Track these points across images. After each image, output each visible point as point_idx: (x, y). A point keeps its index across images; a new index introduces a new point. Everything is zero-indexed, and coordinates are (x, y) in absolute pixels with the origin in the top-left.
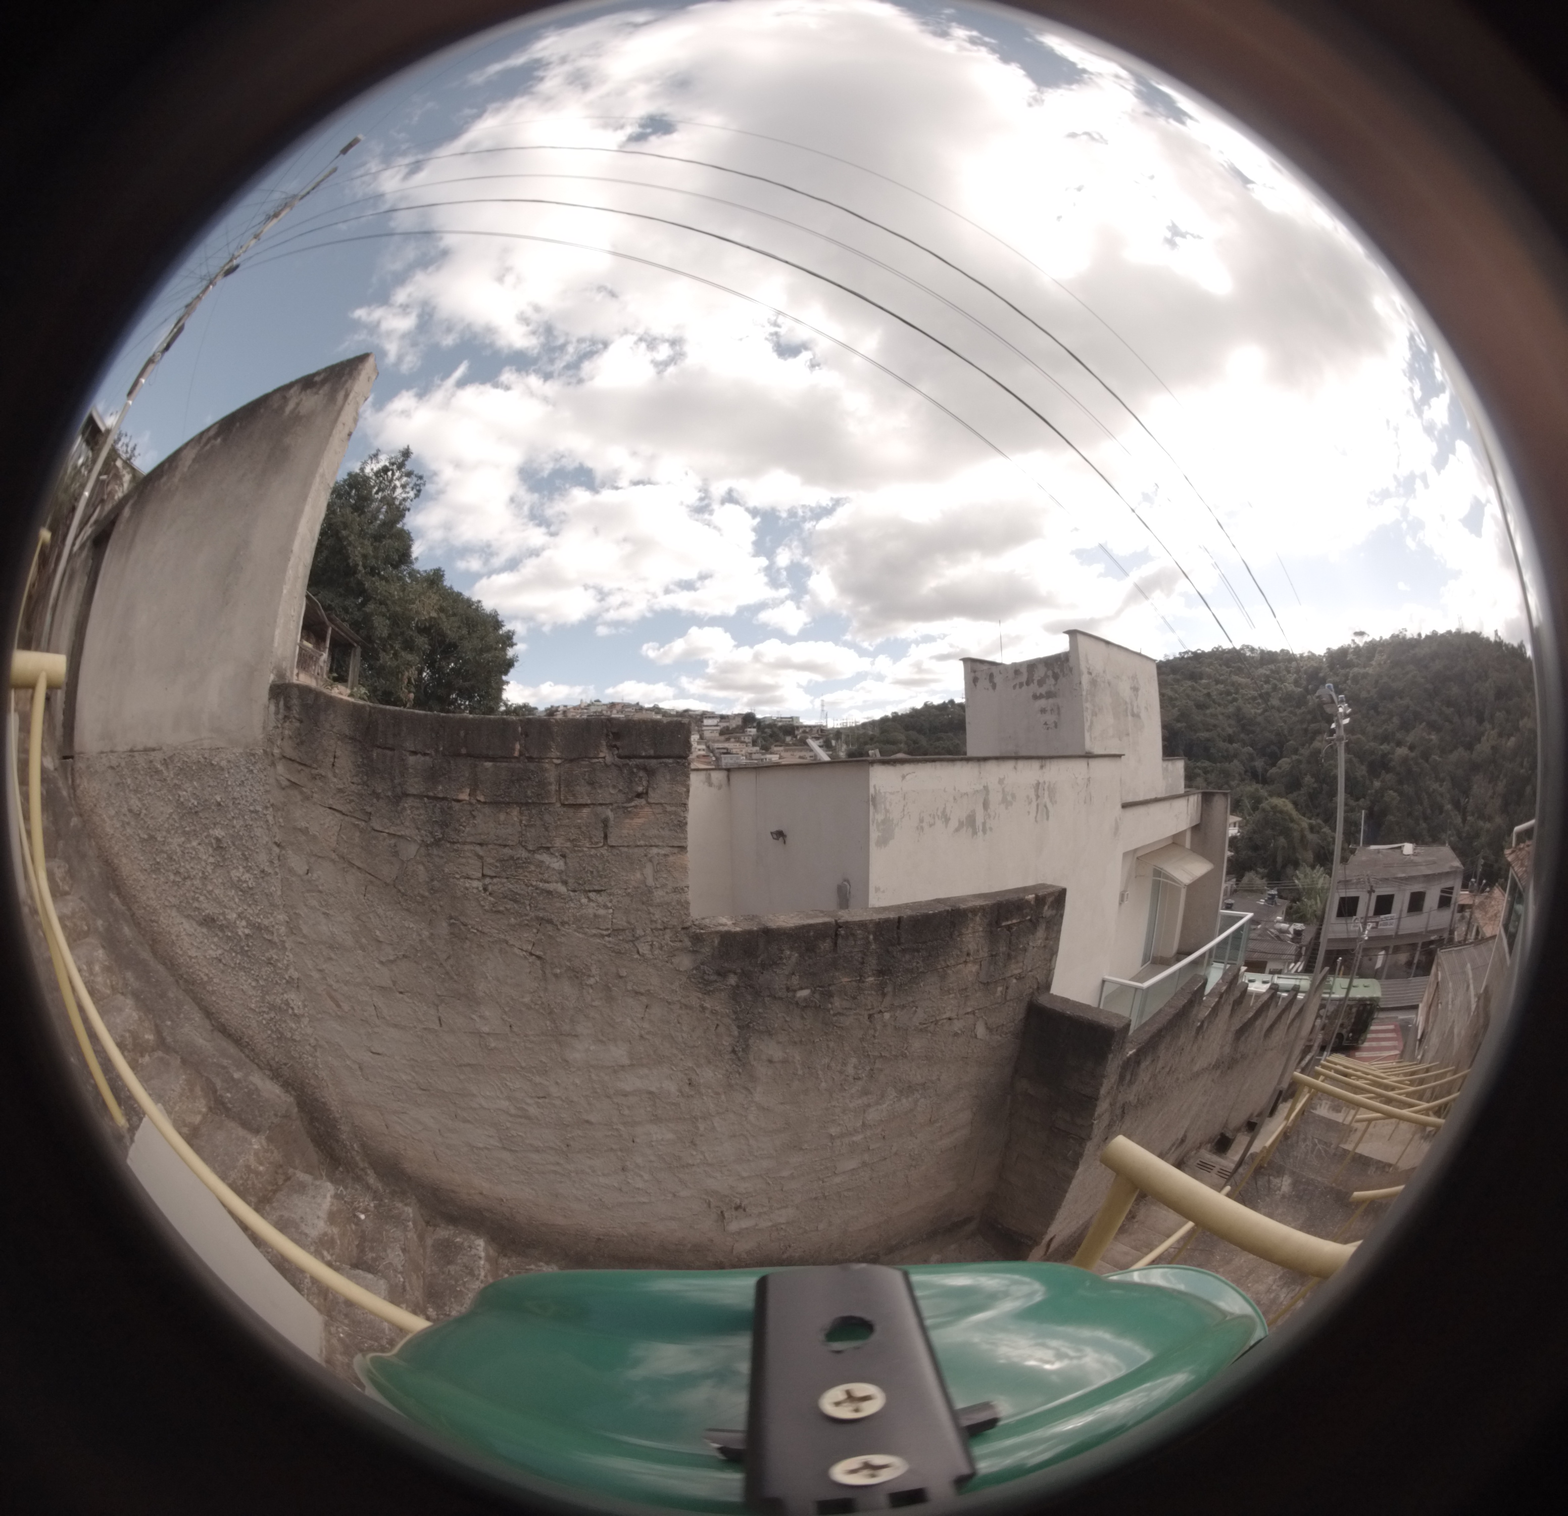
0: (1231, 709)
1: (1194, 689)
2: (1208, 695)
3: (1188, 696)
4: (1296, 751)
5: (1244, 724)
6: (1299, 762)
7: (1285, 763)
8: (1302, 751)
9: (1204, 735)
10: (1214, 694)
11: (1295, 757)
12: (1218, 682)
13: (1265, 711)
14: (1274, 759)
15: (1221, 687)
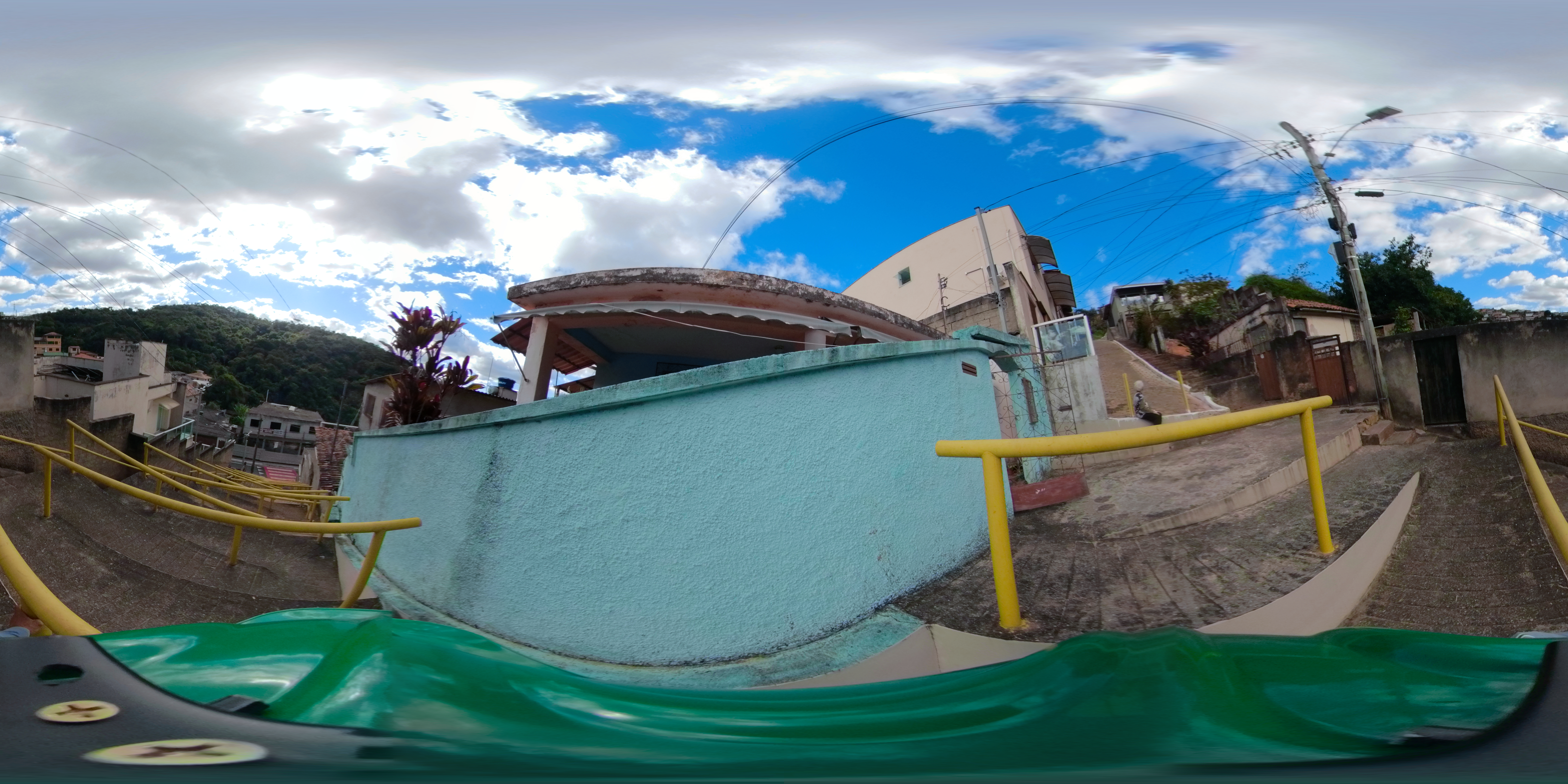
0: (215, 332)
1: (198, 320)
2: (205, 324)
3: (195, 322)
4: (245, 356)
5: (220, 339)
6: (246, 361)
7: (238, 359)
8: (247, 357)
9: (200, 340)
10: (208, 324)
11: (243, 358)
12: (211, 319)
13: (233, 336)
14: (233, 356)
15: (212, 322)
